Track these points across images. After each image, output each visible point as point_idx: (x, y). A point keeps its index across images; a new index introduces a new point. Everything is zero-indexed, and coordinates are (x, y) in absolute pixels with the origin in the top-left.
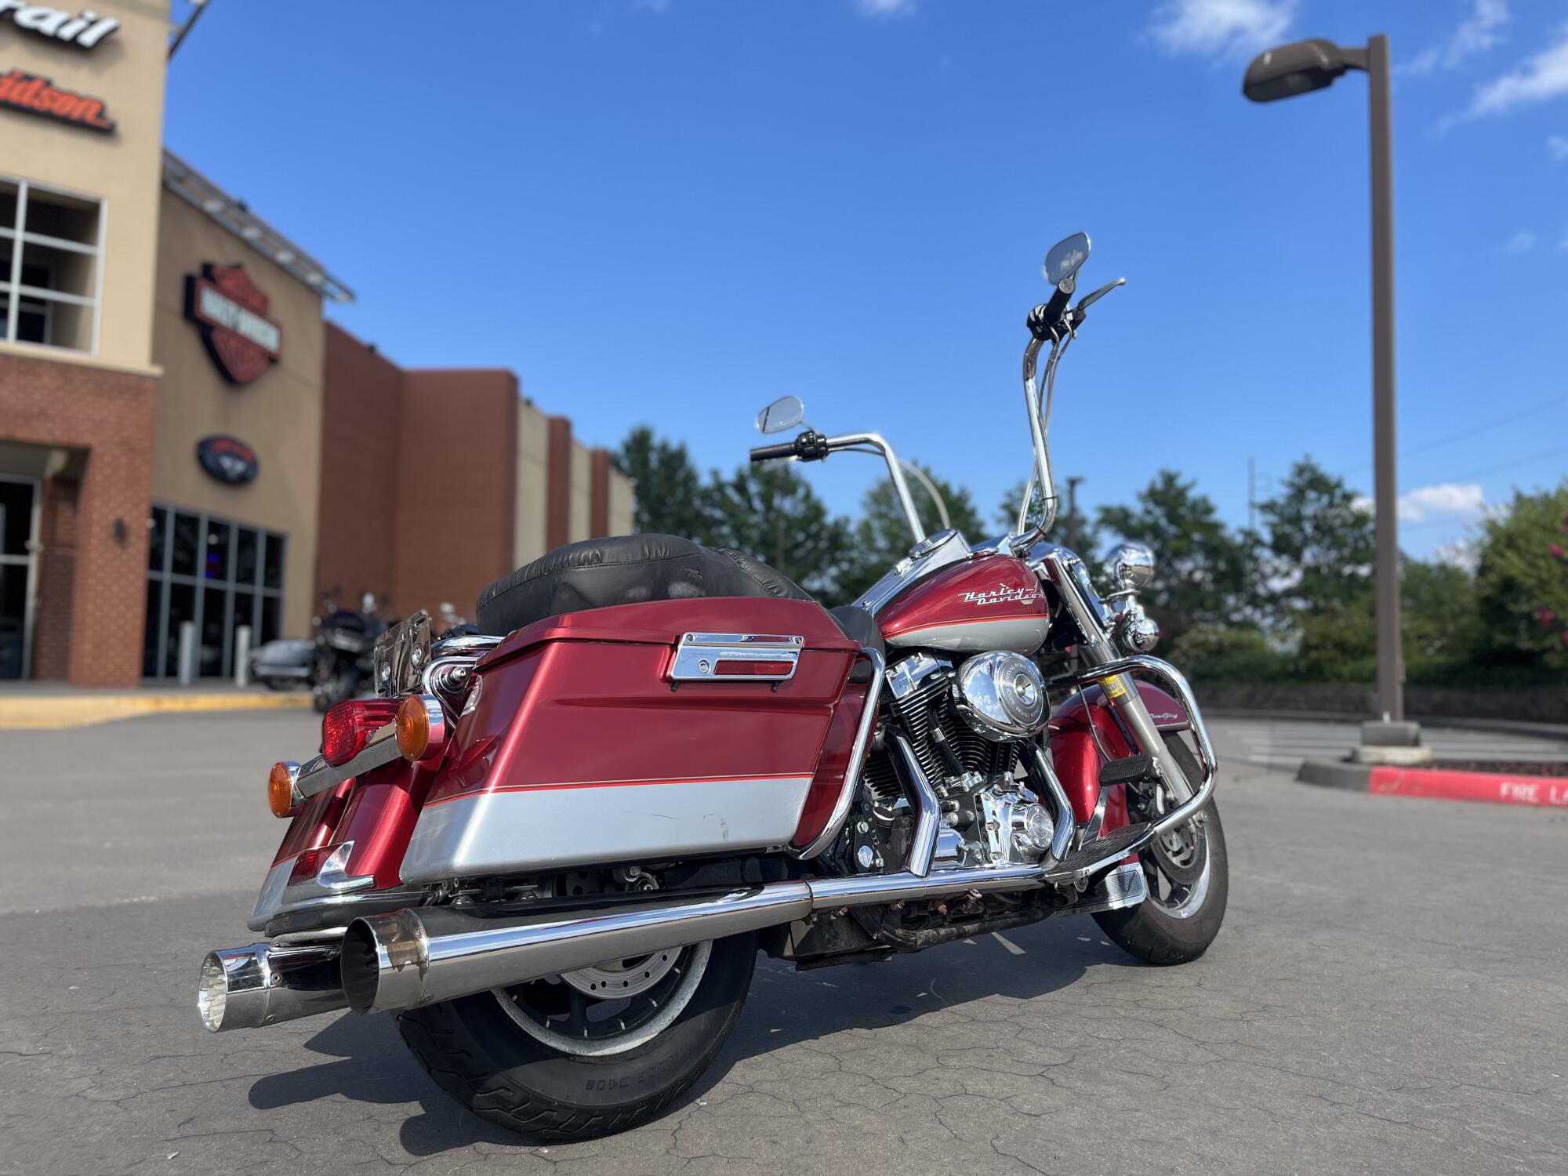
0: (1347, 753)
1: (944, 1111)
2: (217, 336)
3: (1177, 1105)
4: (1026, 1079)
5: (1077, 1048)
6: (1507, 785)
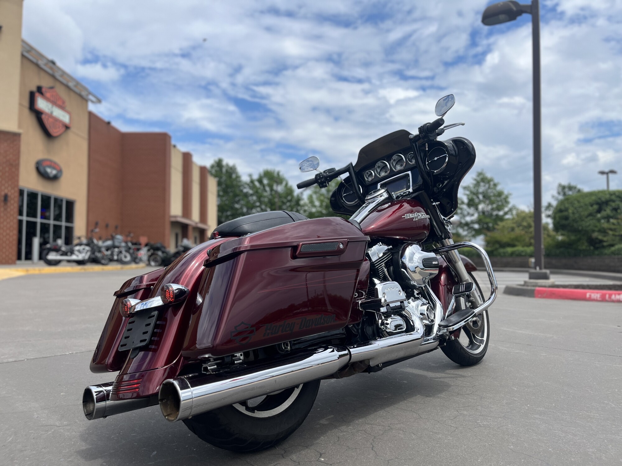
0: (522, 283)
2: (43, 117)
6: (589, 293)
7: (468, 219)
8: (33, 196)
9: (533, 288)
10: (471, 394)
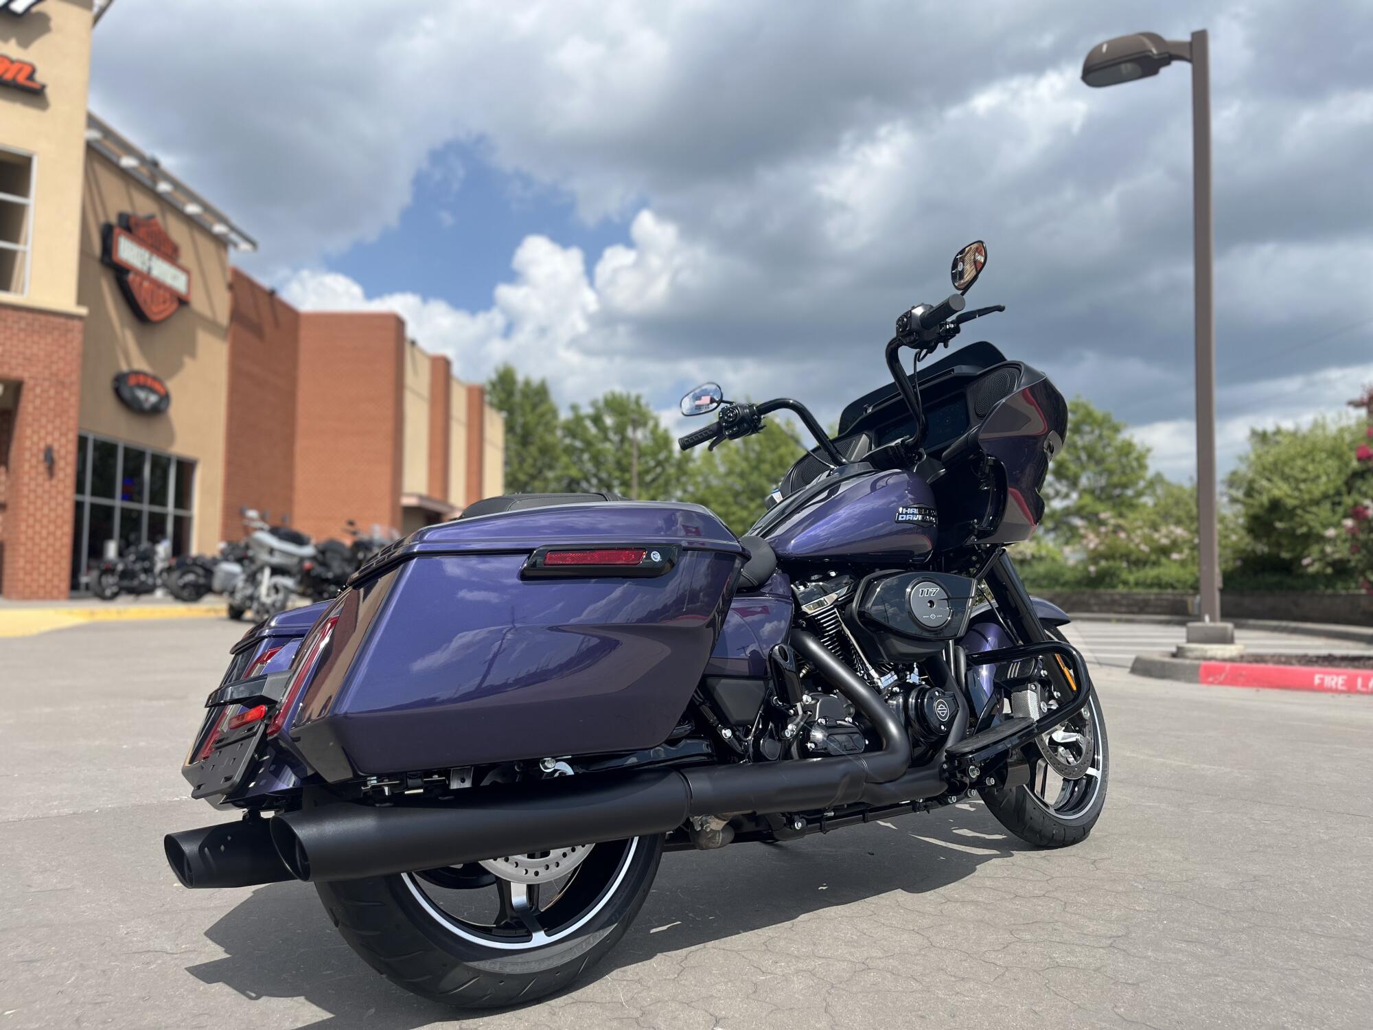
0: (1174, 649)
1: (1051, 983)
2: (131, 278)
3: (1245, 968)
4: (1101, 950)
5: (1125, 920)
6: (1319, 676)
7: (1057, 504)
8: (106, 451)
9: (1197, 662)
10: (1044, 895)
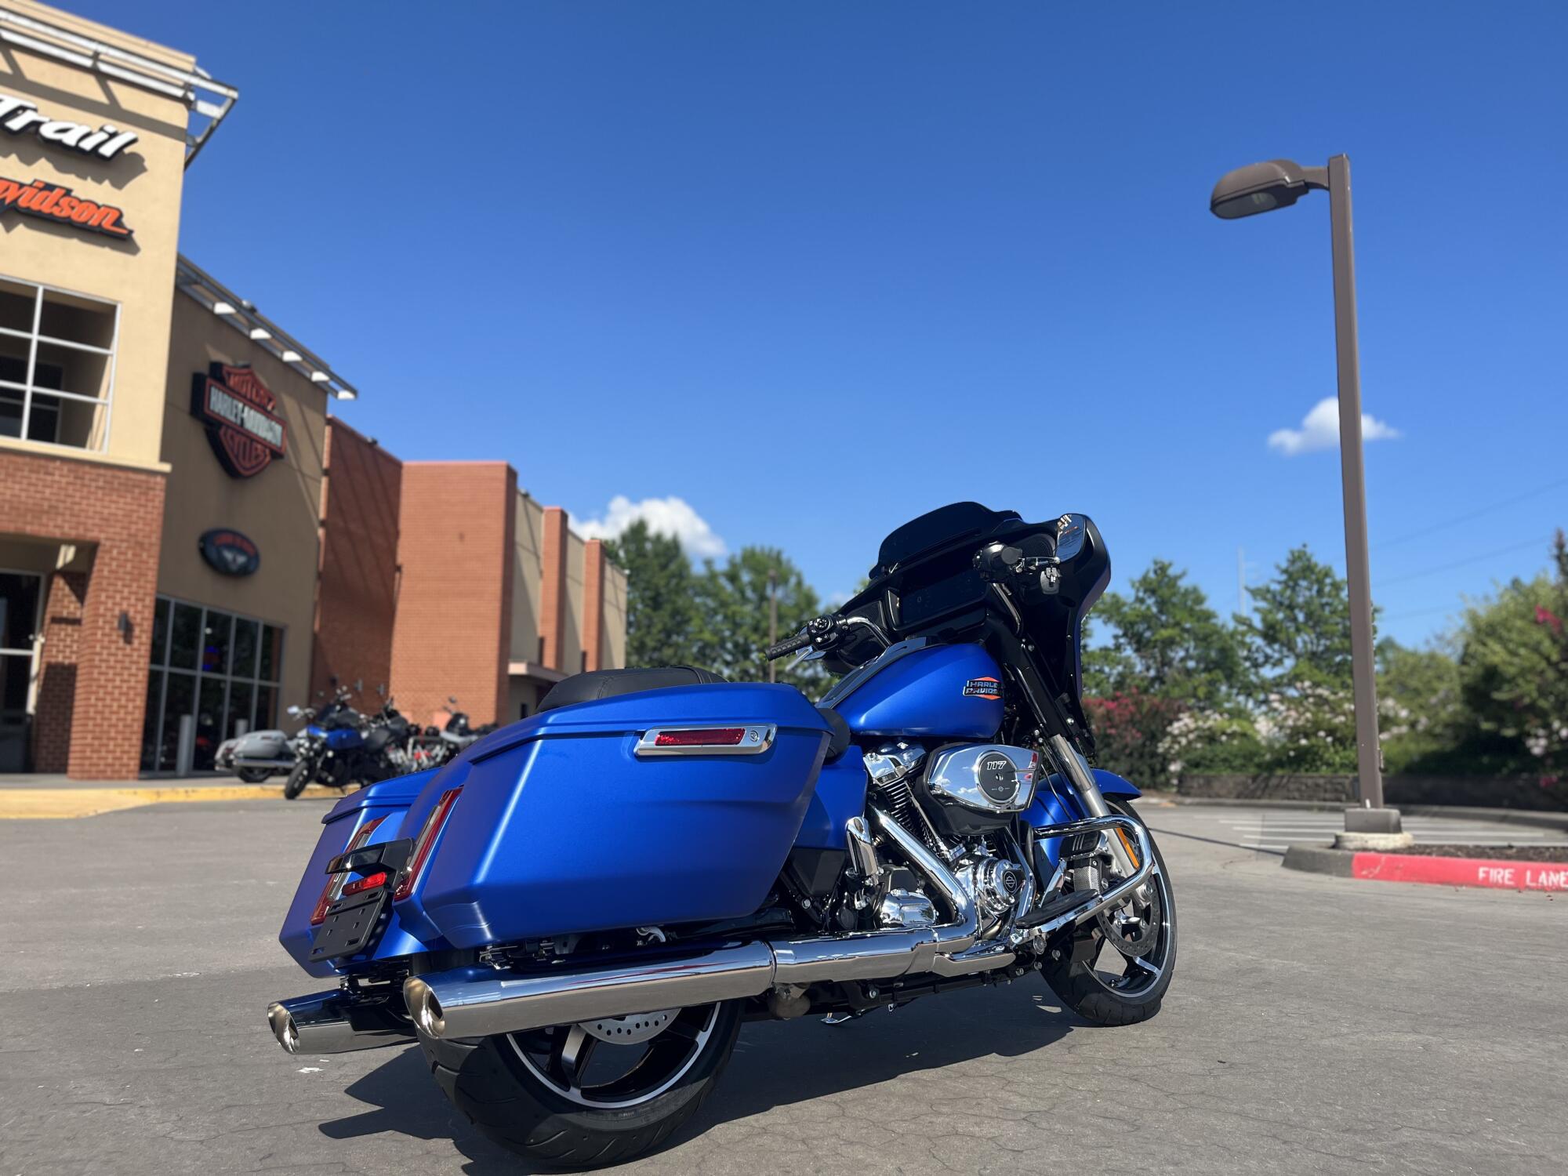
0: (1332, 840)
2: (222, 432)
6: (1484, 870)
8: (189, 616)
9: (1349, 853)
